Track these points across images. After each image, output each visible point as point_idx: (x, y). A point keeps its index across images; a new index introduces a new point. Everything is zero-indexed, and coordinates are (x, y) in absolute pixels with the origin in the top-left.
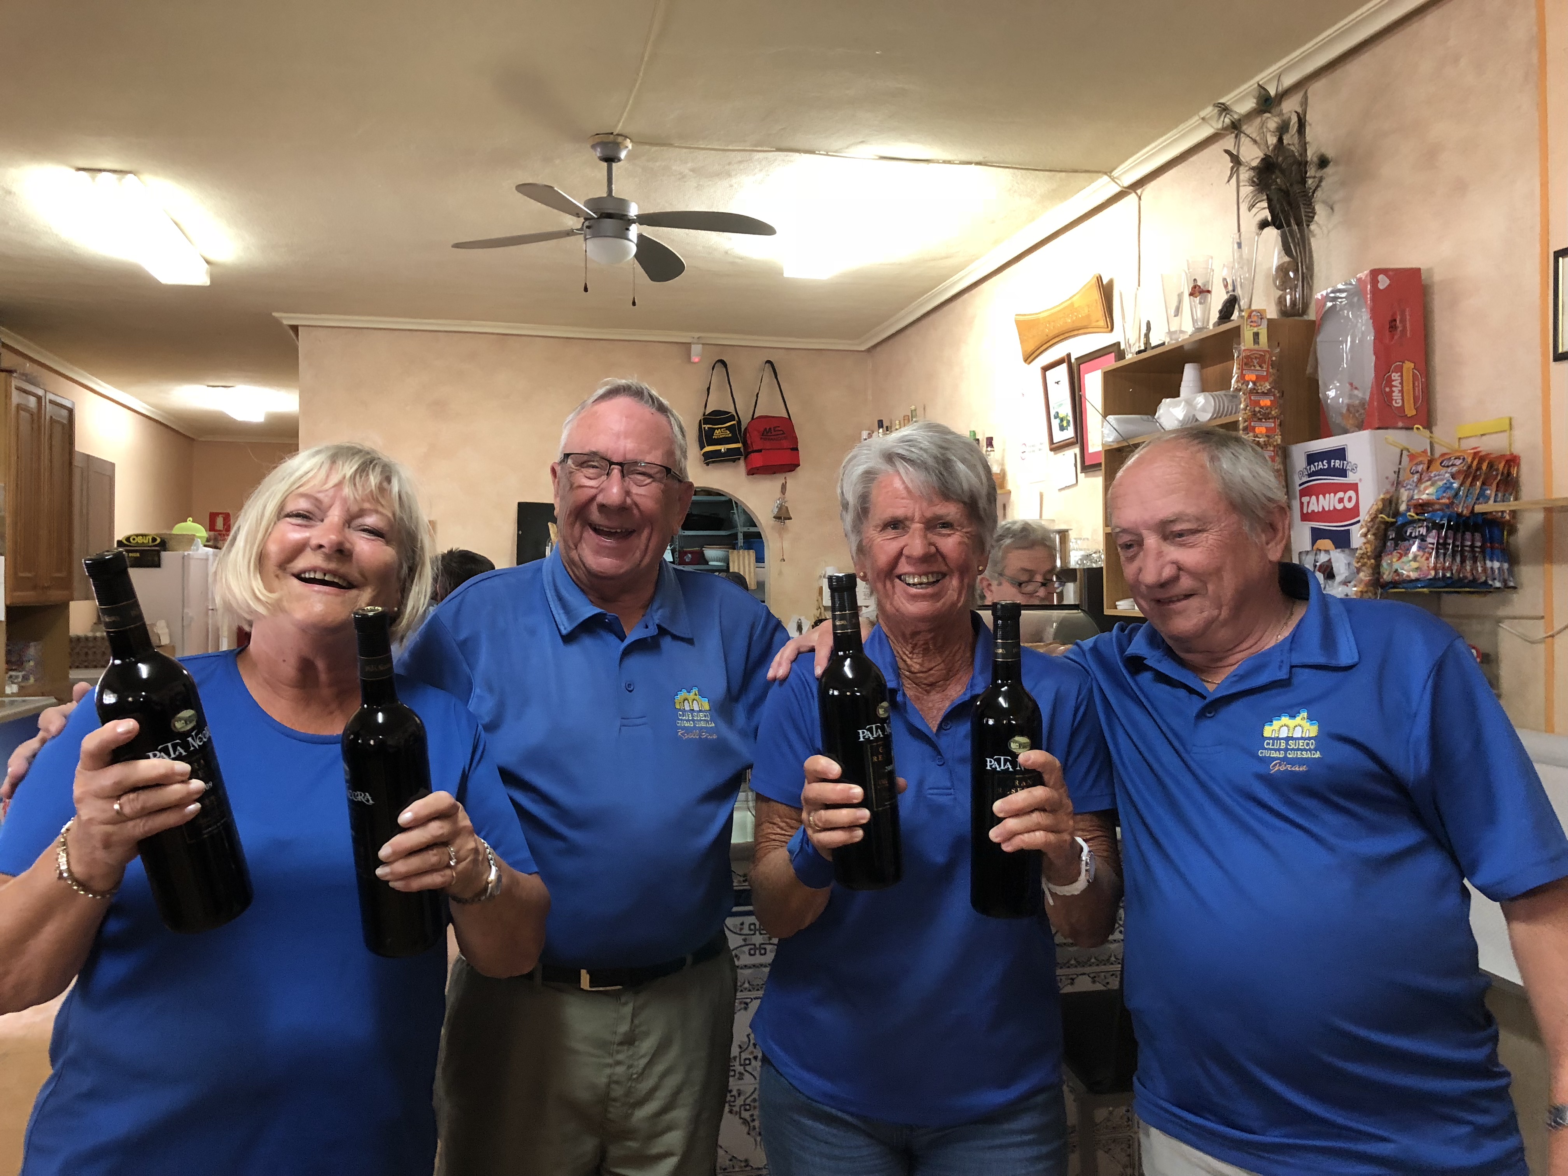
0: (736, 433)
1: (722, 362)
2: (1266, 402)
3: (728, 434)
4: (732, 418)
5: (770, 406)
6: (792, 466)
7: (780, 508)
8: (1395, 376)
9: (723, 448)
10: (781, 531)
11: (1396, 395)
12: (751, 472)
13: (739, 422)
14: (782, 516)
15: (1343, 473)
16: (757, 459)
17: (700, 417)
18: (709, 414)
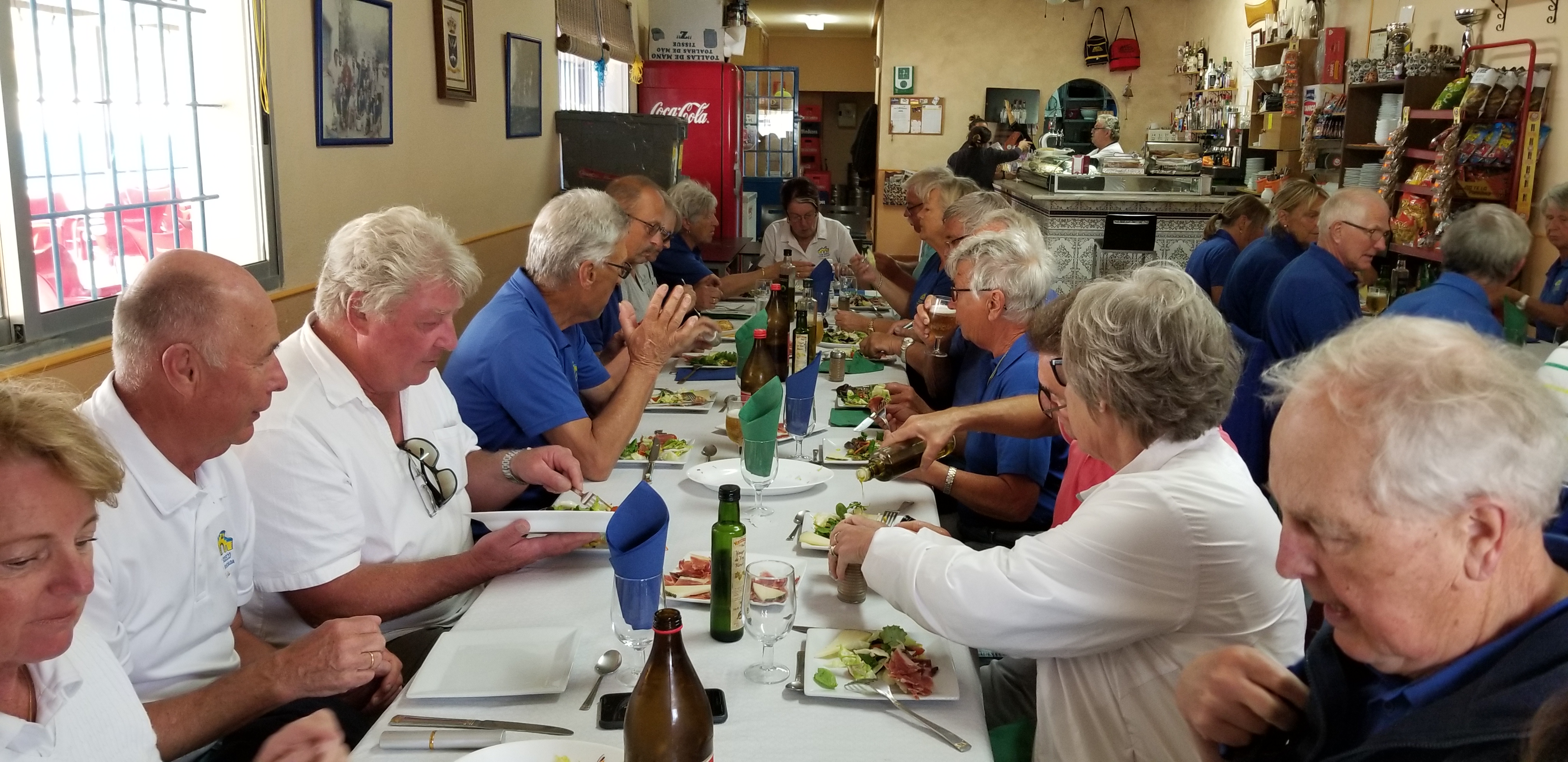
0: (1106, 49)
1: (1101, 9)
2: (1293, 71)
3: (1101, 49)
4: (1104, 40)
5: (1125, 33)
6: (1136, 66)
7: (1127, 90)
8: (1332, 66)
9: (1097, 57)
10: (1126, 104)
11: (1331, 72)
12: (1112, 70)
13: (1108, 43)
14: (1128, 94)
15: (1313, 98)
16: (1116, 63)
17: (1086, 39)
18: (1092, 38)
